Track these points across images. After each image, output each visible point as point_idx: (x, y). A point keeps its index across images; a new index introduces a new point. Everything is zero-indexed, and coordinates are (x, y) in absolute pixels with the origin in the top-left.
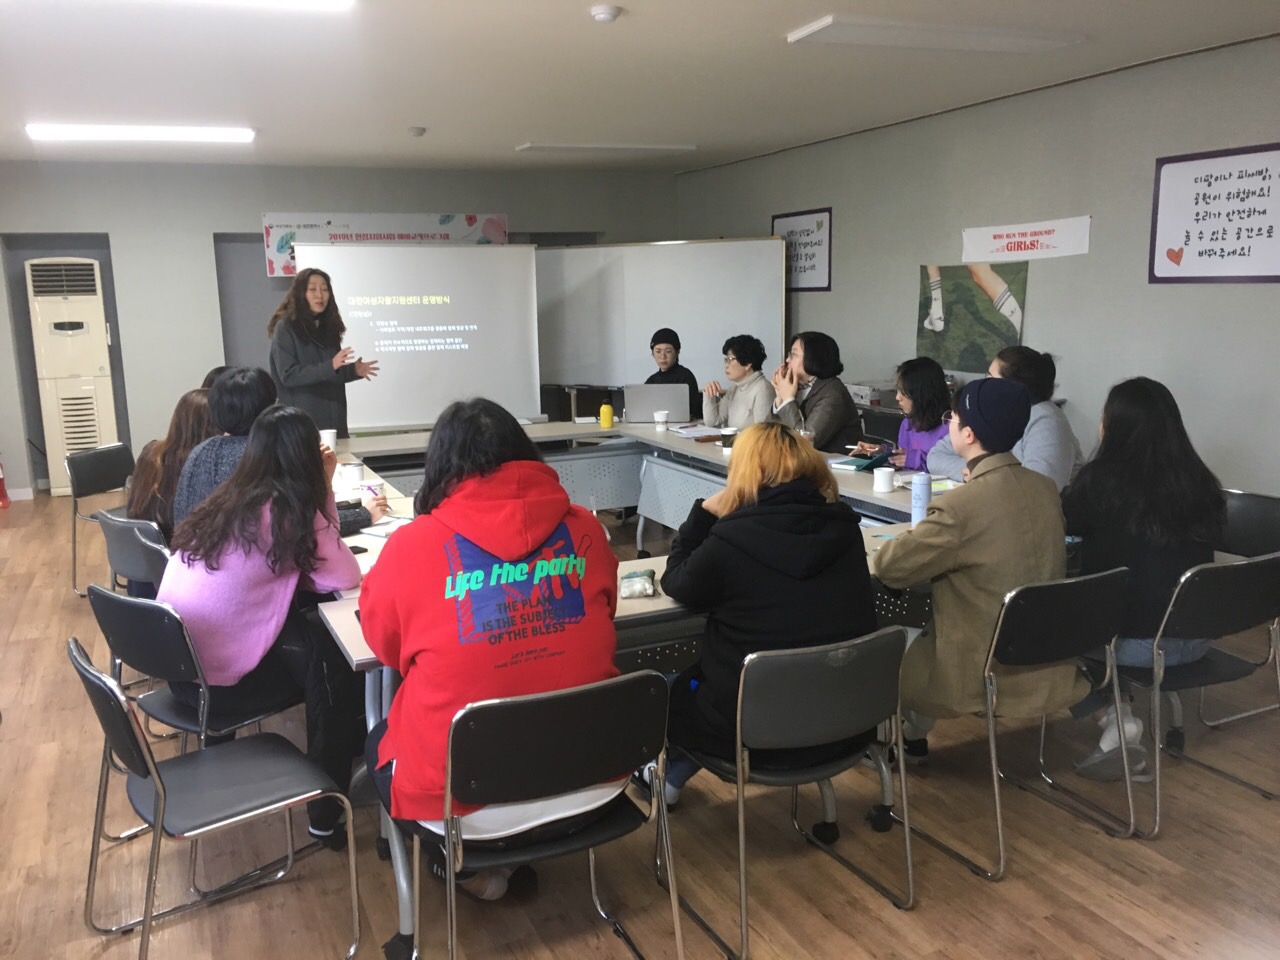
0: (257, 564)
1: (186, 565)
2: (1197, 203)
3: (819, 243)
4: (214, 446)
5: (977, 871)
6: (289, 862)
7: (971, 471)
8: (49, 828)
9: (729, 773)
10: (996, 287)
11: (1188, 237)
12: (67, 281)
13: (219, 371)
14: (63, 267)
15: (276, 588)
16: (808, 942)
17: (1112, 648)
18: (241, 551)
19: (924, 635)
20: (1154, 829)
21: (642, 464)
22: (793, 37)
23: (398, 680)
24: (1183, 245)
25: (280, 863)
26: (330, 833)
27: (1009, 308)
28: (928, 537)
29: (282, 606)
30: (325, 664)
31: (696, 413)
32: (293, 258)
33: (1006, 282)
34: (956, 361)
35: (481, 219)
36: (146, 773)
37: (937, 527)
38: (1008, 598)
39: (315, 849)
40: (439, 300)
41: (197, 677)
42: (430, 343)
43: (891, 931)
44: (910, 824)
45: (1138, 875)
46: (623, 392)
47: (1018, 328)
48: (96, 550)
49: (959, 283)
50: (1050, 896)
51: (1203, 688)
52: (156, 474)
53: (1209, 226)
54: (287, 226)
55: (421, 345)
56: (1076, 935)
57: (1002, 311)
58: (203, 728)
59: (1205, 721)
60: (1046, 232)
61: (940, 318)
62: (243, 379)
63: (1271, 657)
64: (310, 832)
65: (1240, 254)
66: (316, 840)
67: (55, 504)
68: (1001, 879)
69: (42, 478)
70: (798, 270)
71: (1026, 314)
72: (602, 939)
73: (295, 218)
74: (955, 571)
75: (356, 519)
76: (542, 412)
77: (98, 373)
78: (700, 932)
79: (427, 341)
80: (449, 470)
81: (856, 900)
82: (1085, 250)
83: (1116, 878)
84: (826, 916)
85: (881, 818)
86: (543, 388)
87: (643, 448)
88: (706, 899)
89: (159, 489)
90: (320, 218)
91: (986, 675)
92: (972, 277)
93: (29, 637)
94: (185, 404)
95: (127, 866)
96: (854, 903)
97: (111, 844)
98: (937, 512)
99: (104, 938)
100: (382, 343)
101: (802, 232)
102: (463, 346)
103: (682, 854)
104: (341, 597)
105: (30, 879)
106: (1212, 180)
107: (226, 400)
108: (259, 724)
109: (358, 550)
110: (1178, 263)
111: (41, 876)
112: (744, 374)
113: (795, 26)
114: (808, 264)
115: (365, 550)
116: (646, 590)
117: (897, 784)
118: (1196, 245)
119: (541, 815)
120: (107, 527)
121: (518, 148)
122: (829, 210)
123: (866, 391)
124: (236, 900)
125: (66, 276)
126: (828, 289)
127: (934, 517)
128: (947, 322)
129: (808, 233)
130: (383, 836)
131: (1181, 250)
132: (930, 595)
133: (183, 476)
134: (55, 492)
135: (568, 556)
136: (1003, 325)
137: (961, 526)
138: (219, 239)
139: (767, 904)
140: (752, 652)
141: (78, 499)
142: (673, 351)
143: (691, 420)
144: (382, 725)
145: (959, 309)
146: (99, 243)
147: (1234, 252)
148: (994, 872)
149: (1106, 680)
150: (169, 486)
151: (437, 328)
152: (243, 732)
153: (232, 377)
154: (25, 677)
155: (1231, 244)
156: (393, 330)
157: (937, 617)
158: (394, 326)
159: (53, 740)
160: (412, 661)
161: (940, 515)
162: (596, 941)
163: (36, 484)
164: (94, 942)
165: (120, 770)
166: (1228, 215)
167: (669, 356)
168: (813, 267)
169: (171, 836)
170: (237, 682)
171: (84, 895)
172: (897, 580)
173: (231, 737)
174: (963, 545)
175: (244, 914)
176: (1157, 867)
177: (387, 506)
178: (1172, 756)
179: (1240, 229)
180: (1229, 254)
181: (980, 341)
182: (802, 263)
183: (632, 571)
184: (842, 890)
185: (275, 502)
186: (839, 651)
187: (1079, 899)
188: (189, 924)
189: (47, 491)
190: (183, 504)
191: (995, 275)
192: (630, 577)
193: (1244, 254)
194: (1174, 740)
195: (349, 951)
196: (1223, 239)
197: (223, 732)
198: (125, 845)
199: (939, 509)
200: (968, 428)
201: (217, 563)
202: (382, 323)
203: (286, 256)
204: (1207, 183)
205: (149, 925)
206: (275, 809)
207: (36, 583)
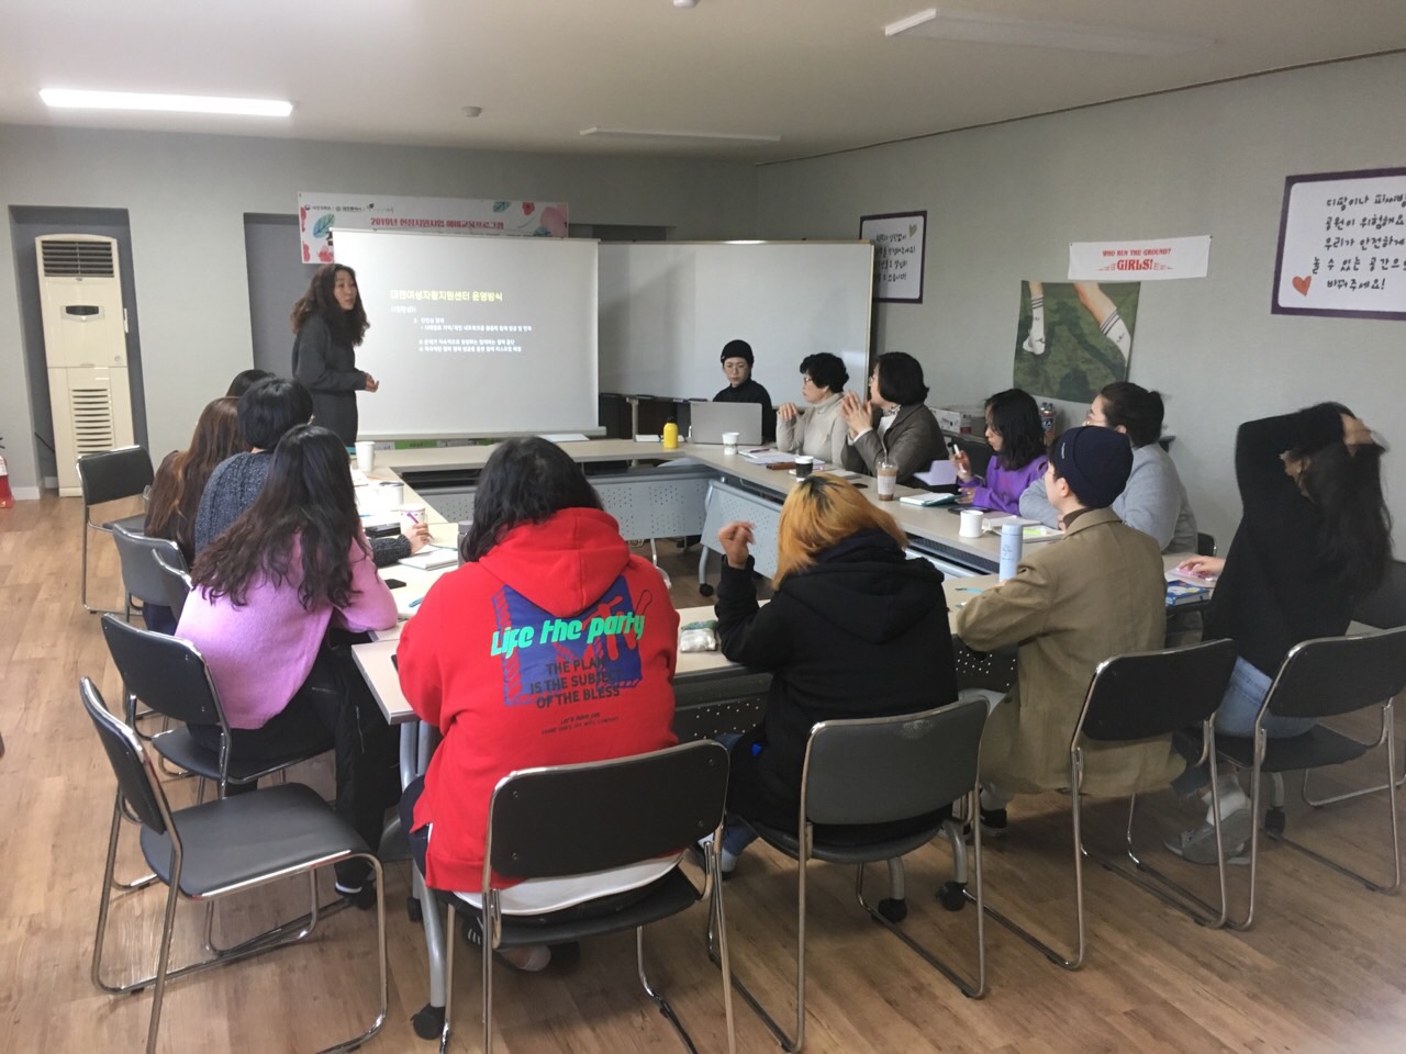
0: (287, 598)
1: (209, 601)
2: (1328, 228)
3: (911, 250)
4: (240, 464)
5: (1055, 958)
6: (313, 922)
7: (1067, 526)
8: (54, 873)
9: (790, 848)
10: (1104, 308)
11: (1317, 264)
12: (82, 260)
13: (250, 376)
14: (78, 245)
15: (307, 626)
16: (869, 1030)
17: (1211, 725)
18: (270, 584)
19: (1007, 701)
20: (1247, 919)
21: (707, 489)
22: (891, 29)
23: (436, 738)
24: (1311, 274)
25: (304, 921)
26: (359, 890)
27: (1117, 332)
28: (1016, 597)
29: (313, 644)
30: (357, 709)
31: (769, 435)
32: (331, 243)
33: (1116, 304)
34: (1056, 388)
35: (540, 207)
36: (162, 828)
37: (1027, 588)
38: (1100, 669)
39: (341, 907)
40: (490, 296)
41: (219, 720)
42: (479, 345)
43: (958, 1021)
44: (983, 903)
45: (1227, 969)
46: (689, 405)
47: (1126, 355)
48: (108, 561)
49: (1064, 302)
50: (1131, 990)
51: (1308, 770)
52: (177, 488)
53: (1339, 254)
54: (325, 208)
55: (469, 346)
56: (1157, 1034)
57: (1109, 335)
58: (224, 775)
59: (1308, 800)
60: (1161, 251)
61: (1041, 340)
62: (277, 390)
63: (1383, 739)
64: (336, 890)
65: (1373, 287)
66: (341, 897)
67: (63, 505)
68: (1079, 969)
69: (49, 475)
70: (887, 278)
71: (1135, 342)
72: (648, 1018)
73: (334, 200)
74: (1045, 634)
75: (393, 548)
76: (600, 424)
77: (114, 363)
78: (753, 1015)
79: (476, 342)
80: (499, 515)
81: (921, 984)
82: (1202, 272)
83: (1204, 972)
84: (889, 1002)
85: (953, 896)
86: (601, 397)
87: (708, 473)
88: (761, 977)
89: (180, 505)
90: (362, 200)
91: (1073, 749)
92: (1078, 297)
93: (34, 656)
94: (210, 413)
95: (137, 918)
96: (920, 989)
97: (120, 893)
98: (1028, 570)
99: (111, 997)
100: (426, 342)
101: (893, 236)
102: (515, 349)
103: (736, 926)
104: (376, 638)
105: (33, 929)
106: (1347, 203)
107: (257, 411)
108: (284, 773)
109: (394, 584)
110: (1305, 293)
111: (44, 925)
112: (821, 397)
113: (892, 19)
114: (899, 272)
115: (403, 585)
116: (707, 644)
117: (972, 857)
118: (1324, 275)
119: (587, 891)
120: (122, 543)
121: (582, 133)
122: (924, 214)
123: (956, 417)
124: (254, 960)
125: (81, 254)
126: (919, 301)
127: (1025, 575)
128: (1048, 344)
129: (900, 237)
130: (415, 896)
131: (1309, 279)
132: (1015, 656)
133: (205, 495)
134: (63, 492)
135: (626, 614)
136: (1109, 351)
137: (1054, 586)
138: (249, 219)
139: (826, 986)
140: (821, 721)
141: (90, 507)
142: (746, 367)
143: (763, 443)
144: (418, 784)
145: (1063, 331)
146: (117, 220)
147: (1367, 284)
148: (1072, 960)
149: (1203, 758)
150: (190, 503)
151: (488, 328)
152: (266, 781)
153: (265, 387)
154: (29, 701)
155: (1363, 275)
156: (440, 328)
157: (1022, 684)
158: (441, 324)
159: (59, 775)
160: (453, 719)
161: (1031, 574)
162: (640, 1019)
163: (43, 484)
164: (103, 1000)
165: (134, 819)
166: (1362, 242)
167: (741, 371)
168: (903, 276)
169: (188, 896)
170: (261, 726)
171: (91, 948)
172: (982, 642)
173: (253, 786)
174: (1056, 607)
175: (263, 976)
176: (1248, 961)
177: (428, 534)
178: (1270, 837)
179: (1374, 259)
180: (1361, 286)
181: (1084, 367)
182: (892, 271)
183: (693, 621)
184: (907, 973)
185: (306, 532)
186: (914, 722)
187: (1163, 994)
188: (203, 985)
189: (55, 491)
190: (206, 525)
191: (1104, 296)
192: (690, 628)
193: (1377, 287)
194: (1274, 821)
195: (375, 1022)
196: (1356, 269)
197: (245, 780)
198: (136, 894)
199: (1031, 568)
200: (1063, 480)
201: (244, 598)
202: (427, 320)
203: (323, 241)
204: (1340, 206)
205: (162, 984)
206: (301, 869)
207: (42, 595)
